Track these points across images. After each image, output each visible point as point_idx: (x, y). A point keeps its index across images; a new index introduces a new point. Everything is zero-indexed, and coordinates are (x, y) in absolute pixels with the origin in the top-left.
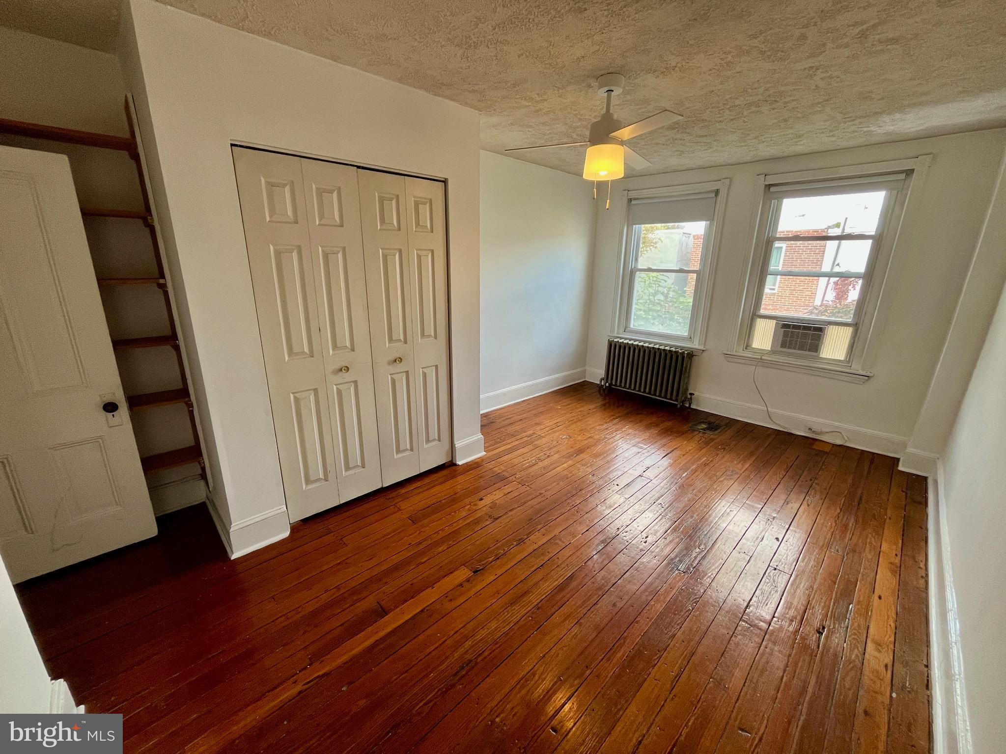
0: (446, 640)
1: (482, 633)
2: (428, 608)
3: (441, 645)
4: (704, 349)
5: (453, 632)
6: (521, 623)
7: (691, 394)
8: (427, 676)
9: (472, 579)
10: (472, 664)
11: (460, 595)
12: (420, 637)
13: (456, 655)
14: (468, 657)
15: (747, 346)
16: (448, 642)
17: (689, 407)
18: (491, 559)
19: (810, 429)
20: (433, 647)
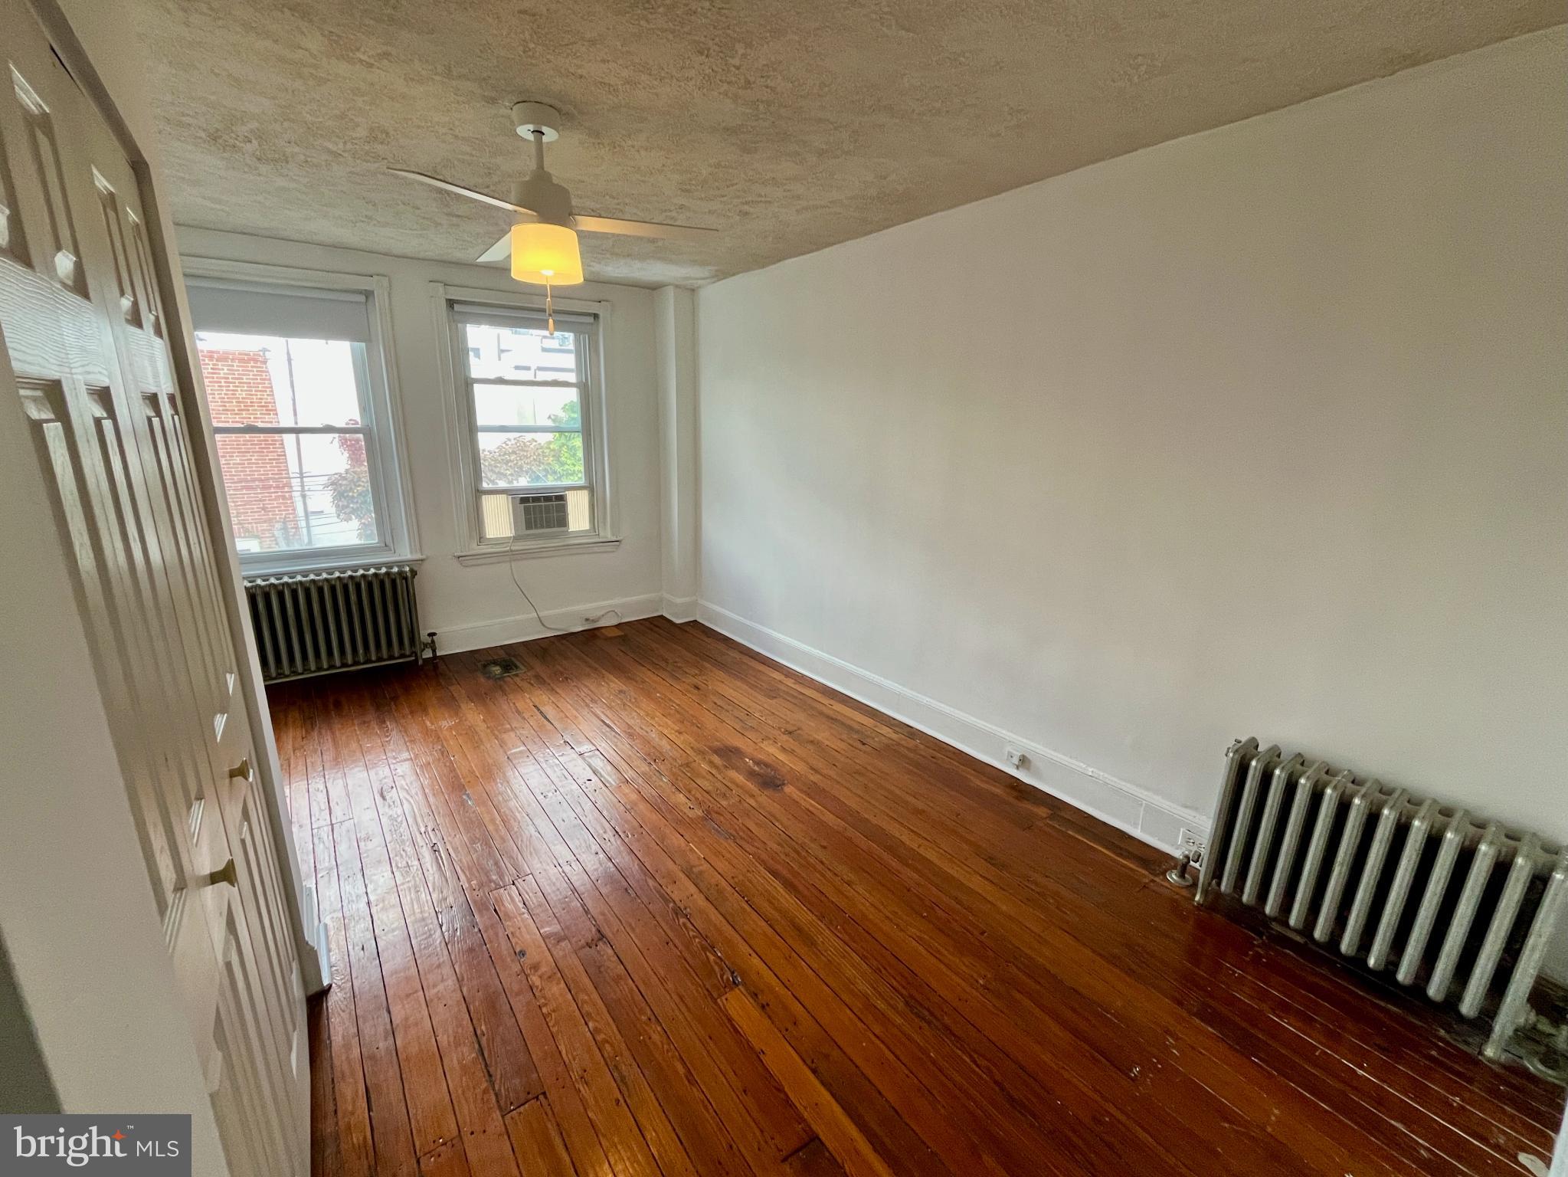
0: (875, 1035)
1: (863, 986)
2: (809, 1062)
3: (883, 1042)
4: (424, 557)
5: (860, 1024)
6: (846, 938)
7: (432, 635)
8: (934, 1063)
9: (752, 989)
10: (912, 1003)
11: (785, 1008)
12: (868, 1072)
13: (899, 1020)
14: (901, 1005)
15: (480, 538)
16: (877, 1032)
17: (435, 657)
18: (712, 958)
19: (587, 620)
20: (887, 1052)
